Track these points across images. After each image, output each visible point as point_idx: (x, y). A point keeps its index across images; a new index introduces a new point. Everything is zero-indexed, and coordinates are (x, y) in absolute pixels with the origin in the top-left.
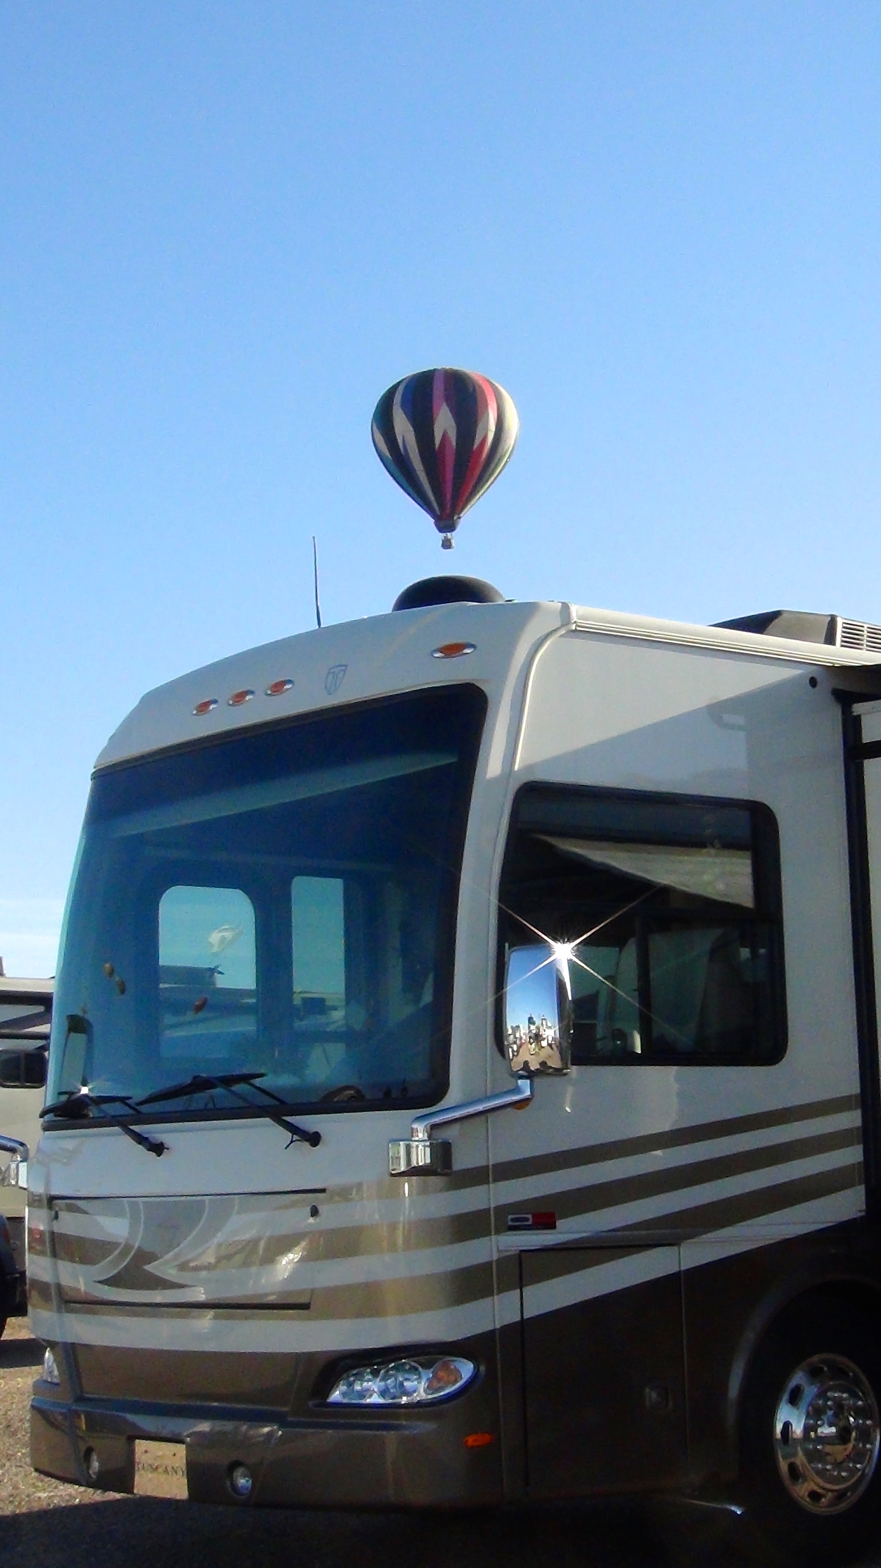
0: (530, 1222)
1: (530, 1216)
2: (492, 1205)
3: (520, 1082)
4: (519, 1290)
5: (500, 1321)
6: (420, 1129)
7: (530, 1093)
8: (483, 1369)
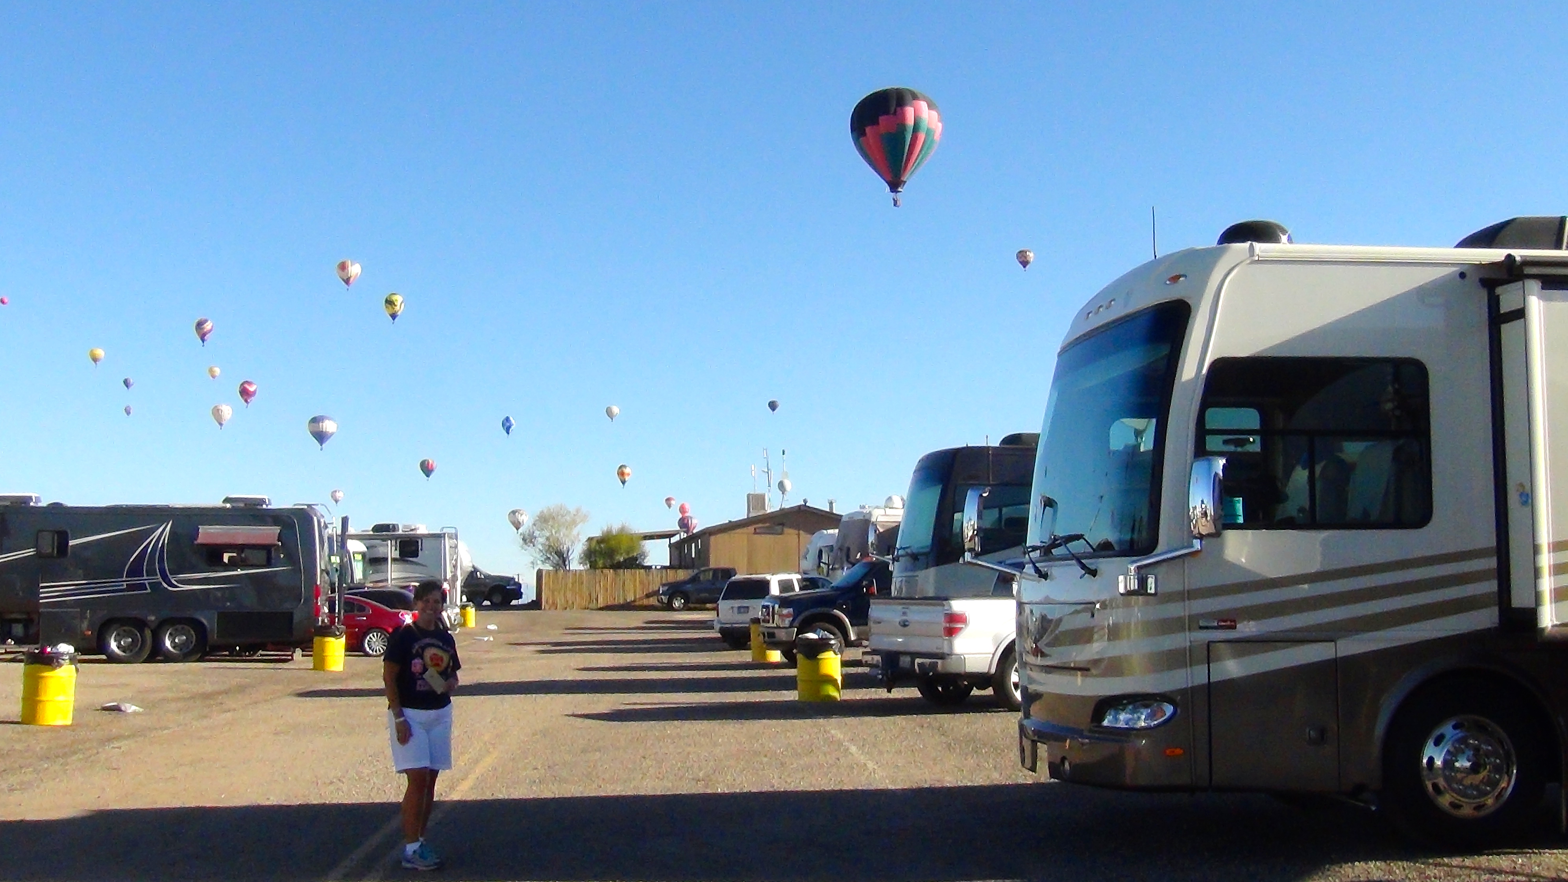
0: (1216, 625)
1: (1217, 621)
2: (1187, 614)
3: (1194, 541)
4: (1207, 665)
5: (1193, 683)
6: (1132, 568)
7: (1200, 548)
8: (1179, 711)
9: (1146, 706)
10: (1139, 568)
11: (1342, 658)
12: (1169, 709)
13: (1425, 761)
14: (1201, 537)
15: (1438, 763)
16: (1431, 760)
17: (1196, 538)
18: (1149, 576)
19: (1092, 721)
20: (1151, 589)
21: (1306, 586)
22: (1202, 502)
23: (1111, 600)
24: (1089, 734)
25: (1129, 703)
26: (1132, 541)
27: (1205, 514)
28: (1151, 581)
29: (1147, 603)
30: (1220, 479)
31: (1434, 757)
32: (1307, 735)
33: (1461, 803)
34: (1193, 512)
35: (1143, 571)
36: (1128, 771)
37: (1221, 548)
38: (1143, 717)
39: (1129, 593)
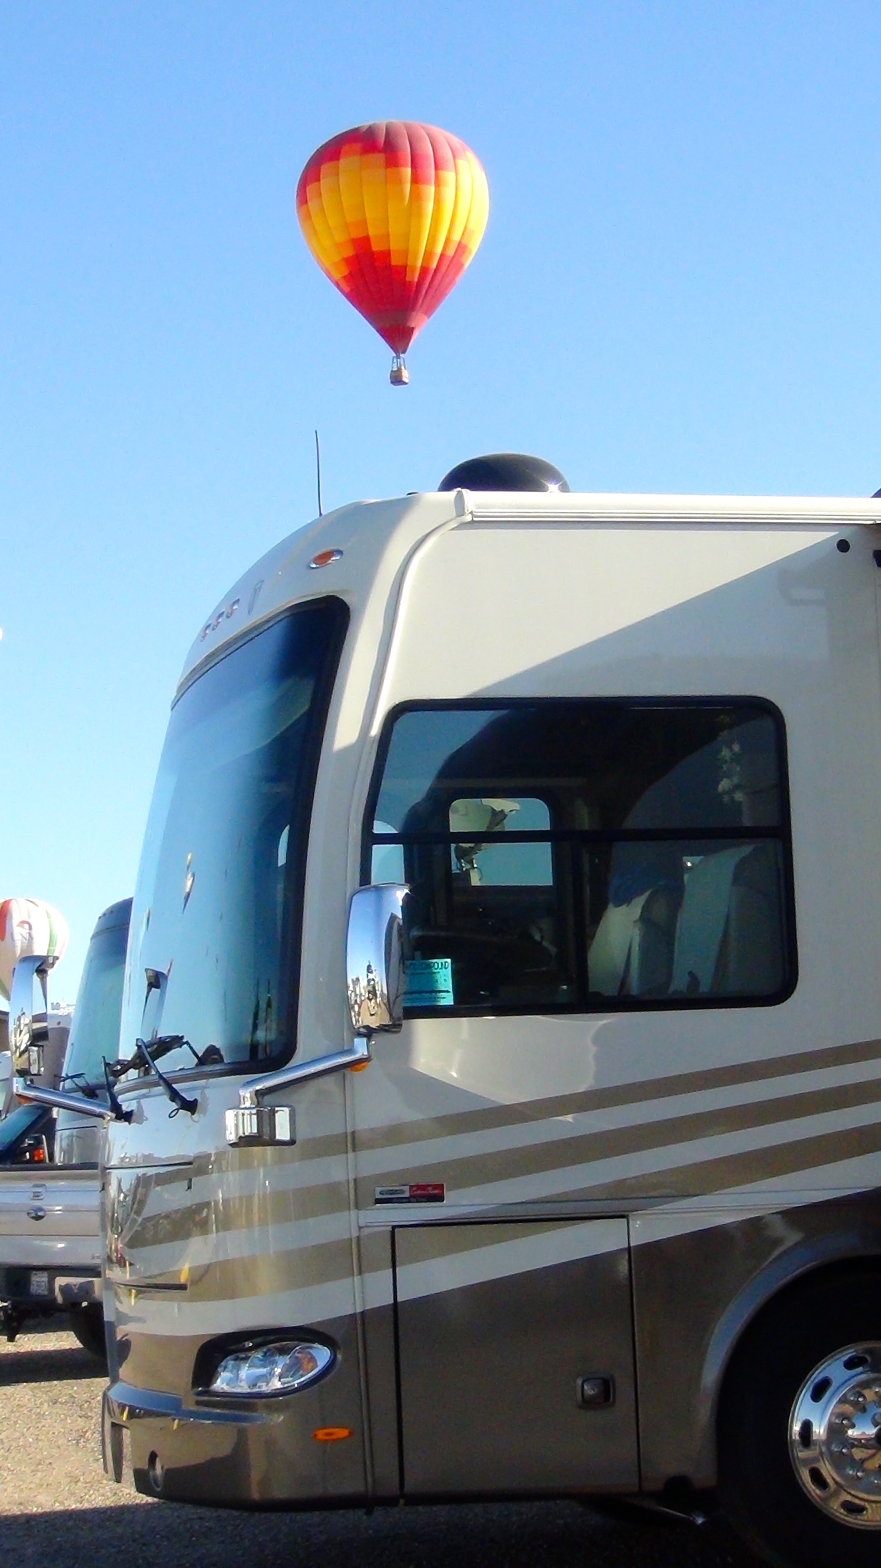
0: (407, 1195)
1: (407, 1188)
2: (351, 1177)
3: (357, 1040)
4: (391, 1270)
5: (364, 1304)
6: (248, 1095)
7: (366, 1053)
8: (339, 1357)
9: (283, 1351)
10: (258, 1094)
11: (638, 1247)
12: (322, 1355)
13: (797, 1428)
14: (369, 1033)
15: (819, 1430)
16: (807, 1426)
17: (360, 1035)
18: (277, 1109)
19: (196, 1382)
20: (283, 1133)
21: (569, 1118)
22: (369, 969)
23: (220, 1155)
24: (194, 1408)
25: (256, 1347)
26: (254, 1047)
27: (373, 992)
28: (282, 1118)
29: (280, 1161)
30: (399, 924)
31: (811, 1420)
32: (579, 1389)
33: (862, 1503)
34: (354, 991)
35: (267, 1099)
36: (255, 1475)
37: (406, 1051)
38: (278, 1371)
39: (245, 1141)
